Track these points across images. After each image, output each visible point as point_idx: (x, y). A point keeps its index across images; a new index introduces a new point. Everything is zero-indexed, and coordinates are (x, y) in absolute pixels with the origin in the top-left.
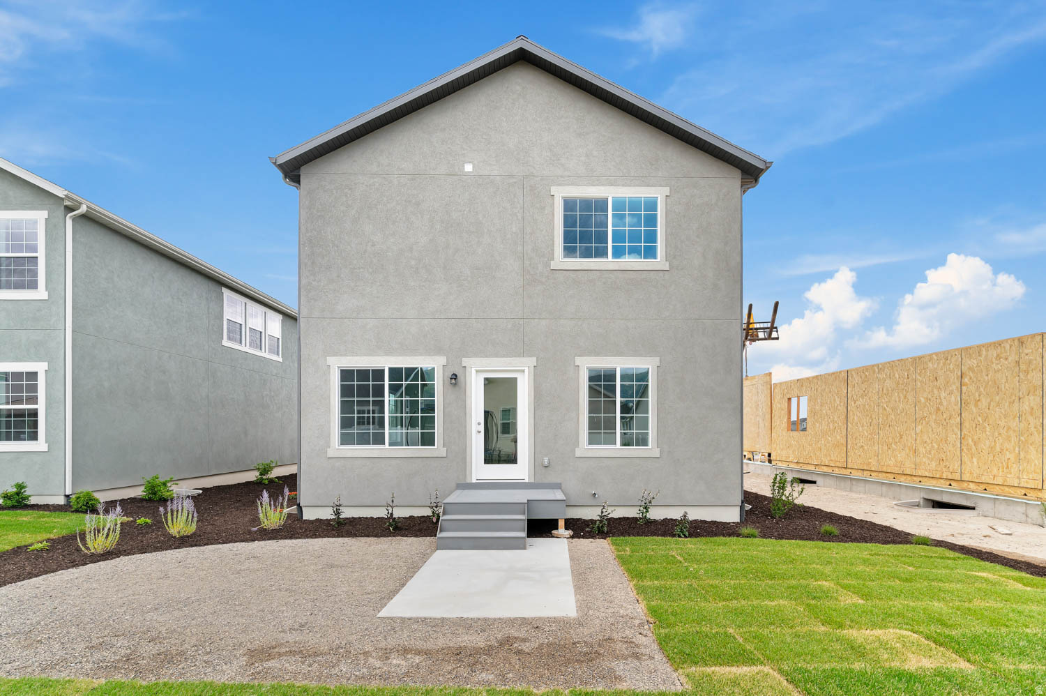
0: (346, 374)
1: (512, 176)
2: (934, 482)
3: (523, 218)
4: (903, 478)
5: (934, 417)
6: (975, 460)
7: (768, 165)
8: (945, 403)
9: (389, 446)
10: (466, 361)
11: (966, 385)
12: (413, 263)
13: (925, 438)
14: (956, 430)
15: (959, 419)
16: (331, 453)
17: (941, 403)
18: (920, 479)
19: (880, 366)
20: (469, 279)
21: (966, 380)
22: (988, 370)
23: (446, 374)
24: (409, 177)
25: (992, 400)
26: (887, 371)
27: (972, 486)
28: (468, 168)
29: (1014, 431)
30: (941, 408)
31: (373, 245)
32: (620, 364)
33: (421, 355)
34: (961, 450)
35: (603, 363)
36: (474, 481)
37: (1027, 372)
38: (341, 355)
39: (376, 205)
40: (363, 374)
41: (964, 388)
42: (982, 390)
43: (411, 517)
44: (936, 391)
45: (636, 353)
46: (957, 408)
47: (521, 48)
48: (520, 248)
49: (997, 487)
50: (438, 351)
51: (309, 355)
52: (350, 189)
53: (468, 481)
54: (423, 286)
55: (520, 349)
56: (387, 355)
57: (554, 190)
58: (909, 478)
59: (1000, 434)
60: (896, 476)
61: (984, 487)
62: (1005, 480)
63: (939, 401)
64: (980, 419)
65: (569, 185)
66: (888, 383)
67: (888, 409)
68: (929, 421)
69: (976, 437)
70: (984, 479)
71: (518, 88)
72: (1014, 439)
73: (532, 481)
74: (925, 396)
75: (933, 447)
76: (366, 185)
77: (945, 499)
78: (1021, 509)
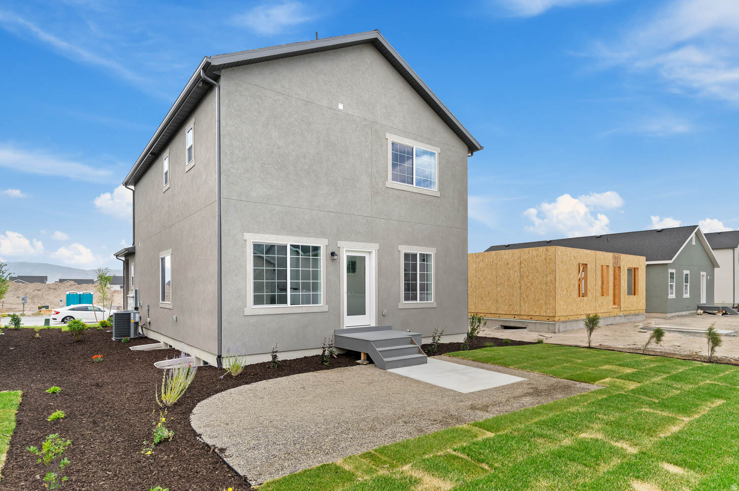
0: (257, 247)
1: (365, 120)
2: (506, 317)
3: (371, 150)
4: (490, 315)
5: (507, 283)
6: (526, 305)
7: (482, 148)
8: (512, 276)
9: (291, 305)
10: (340, 244)
11: (523, 268)
12: (306, 167)
13: (502, 294)
14: (518, 290)
15: (519, 285)
16: (247, 312)
17: (510, 276)
18: (499, 315)
19: (477, 255)
20: (341, 185)
21: (523, 265)
22: (532, 261)
23: (328, 252)
24: (304, 102)
25: (534, 276)
26: (481, 258)
27: (525, 317)
28: (341, 107)
29: (544, 290)
30: (510, 279)
31: (279, 148)
32: (418, 250)
33: (312, 237)
34: (520, 300)
35: (411, 250)
36: (345, 328)
37: (549, 263)
38: (255, 232)
39: (281, 117)
40: (270, 248)
41: (522, 269)
42: (530, 270)
43: (305, 357)
44: (507, 270)
45: (426, 245)
46: (518, 279)
47: (377, 38)
48: (370, 169)
49: (536, 317)
50: (323, 234)
51: (229, 230)
52: (261, 99)
53: (341, 328)
54: (313, 186)
55: (370, 238)
56: (288, 235)
57: (388, 135)
58: (493, 315)
59: (538, 292)
60: (486, 315)
61: (530, 317)
62: (540, 314)
63: (509, 275)
64: (529, 285)
65: (395, 134)
66: (482, 264)
67: (482, 279)
68: (504, 285)
69: (527, 294)
70: (530, 314)
71: (369, 61)
72: (544, 294)
73: (377, 325)
74: (502, 272)
75: (506, 298)
76: (274, 100)
77: (512, 325)
78: (547, 326)
